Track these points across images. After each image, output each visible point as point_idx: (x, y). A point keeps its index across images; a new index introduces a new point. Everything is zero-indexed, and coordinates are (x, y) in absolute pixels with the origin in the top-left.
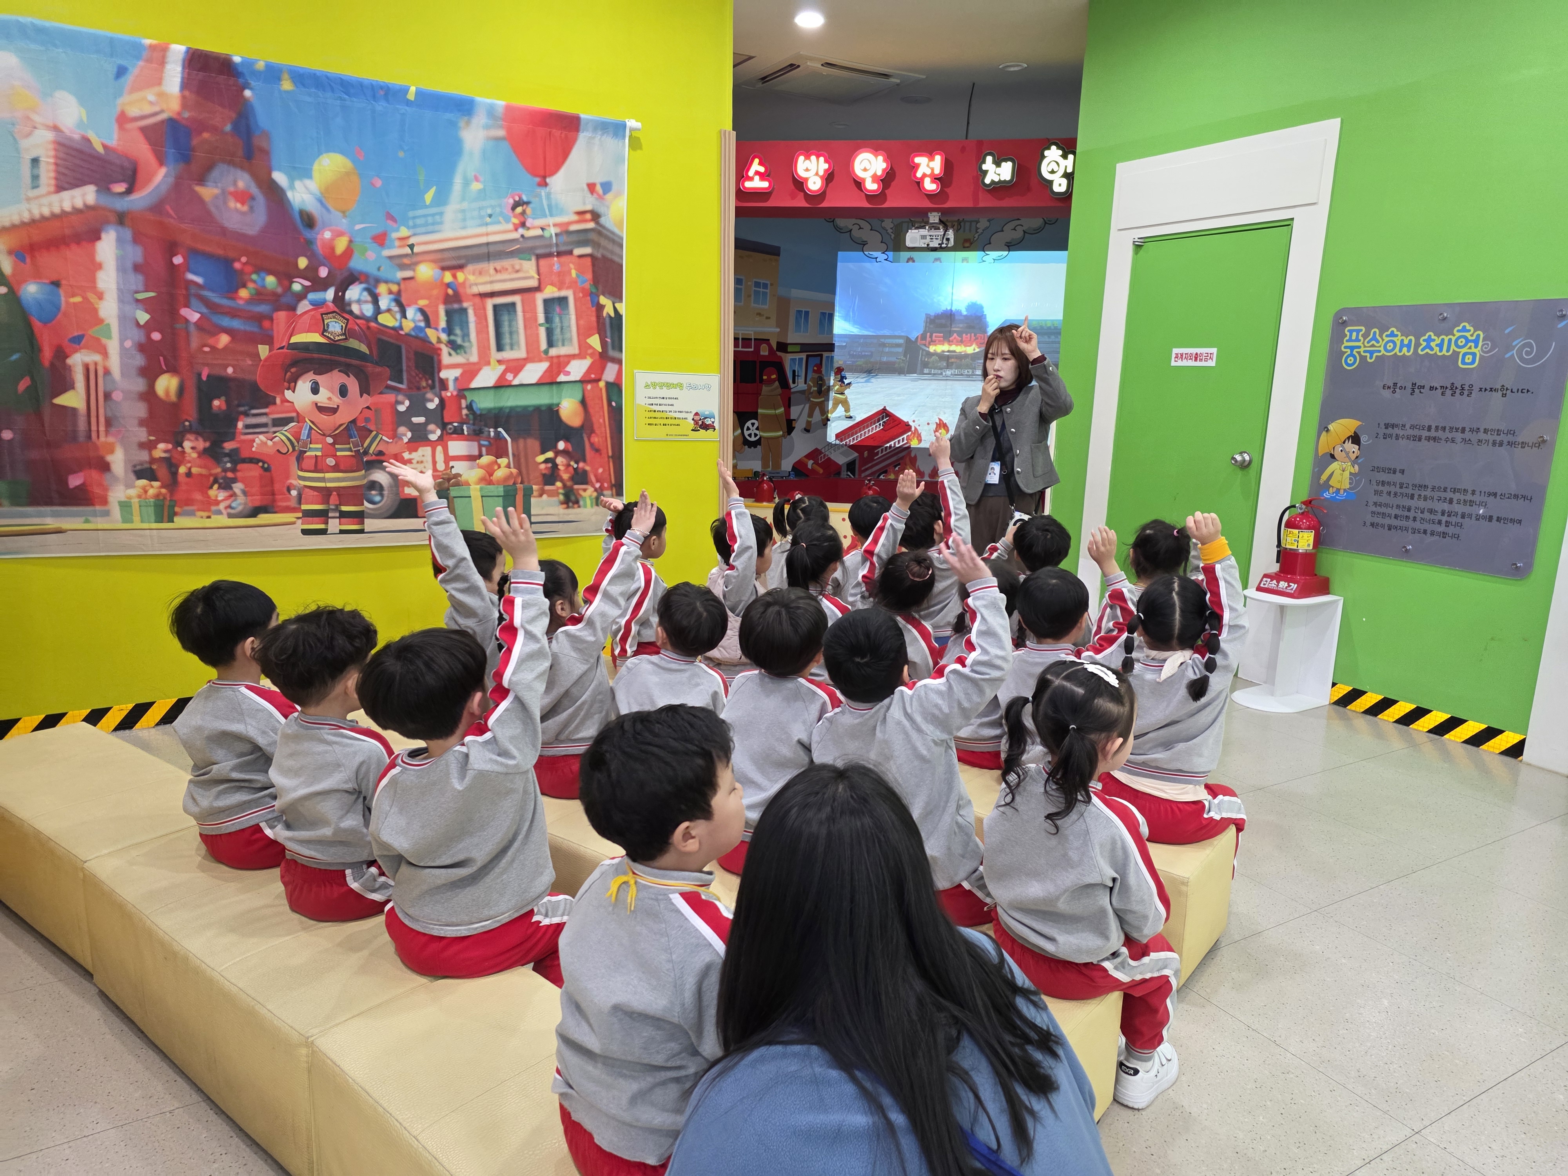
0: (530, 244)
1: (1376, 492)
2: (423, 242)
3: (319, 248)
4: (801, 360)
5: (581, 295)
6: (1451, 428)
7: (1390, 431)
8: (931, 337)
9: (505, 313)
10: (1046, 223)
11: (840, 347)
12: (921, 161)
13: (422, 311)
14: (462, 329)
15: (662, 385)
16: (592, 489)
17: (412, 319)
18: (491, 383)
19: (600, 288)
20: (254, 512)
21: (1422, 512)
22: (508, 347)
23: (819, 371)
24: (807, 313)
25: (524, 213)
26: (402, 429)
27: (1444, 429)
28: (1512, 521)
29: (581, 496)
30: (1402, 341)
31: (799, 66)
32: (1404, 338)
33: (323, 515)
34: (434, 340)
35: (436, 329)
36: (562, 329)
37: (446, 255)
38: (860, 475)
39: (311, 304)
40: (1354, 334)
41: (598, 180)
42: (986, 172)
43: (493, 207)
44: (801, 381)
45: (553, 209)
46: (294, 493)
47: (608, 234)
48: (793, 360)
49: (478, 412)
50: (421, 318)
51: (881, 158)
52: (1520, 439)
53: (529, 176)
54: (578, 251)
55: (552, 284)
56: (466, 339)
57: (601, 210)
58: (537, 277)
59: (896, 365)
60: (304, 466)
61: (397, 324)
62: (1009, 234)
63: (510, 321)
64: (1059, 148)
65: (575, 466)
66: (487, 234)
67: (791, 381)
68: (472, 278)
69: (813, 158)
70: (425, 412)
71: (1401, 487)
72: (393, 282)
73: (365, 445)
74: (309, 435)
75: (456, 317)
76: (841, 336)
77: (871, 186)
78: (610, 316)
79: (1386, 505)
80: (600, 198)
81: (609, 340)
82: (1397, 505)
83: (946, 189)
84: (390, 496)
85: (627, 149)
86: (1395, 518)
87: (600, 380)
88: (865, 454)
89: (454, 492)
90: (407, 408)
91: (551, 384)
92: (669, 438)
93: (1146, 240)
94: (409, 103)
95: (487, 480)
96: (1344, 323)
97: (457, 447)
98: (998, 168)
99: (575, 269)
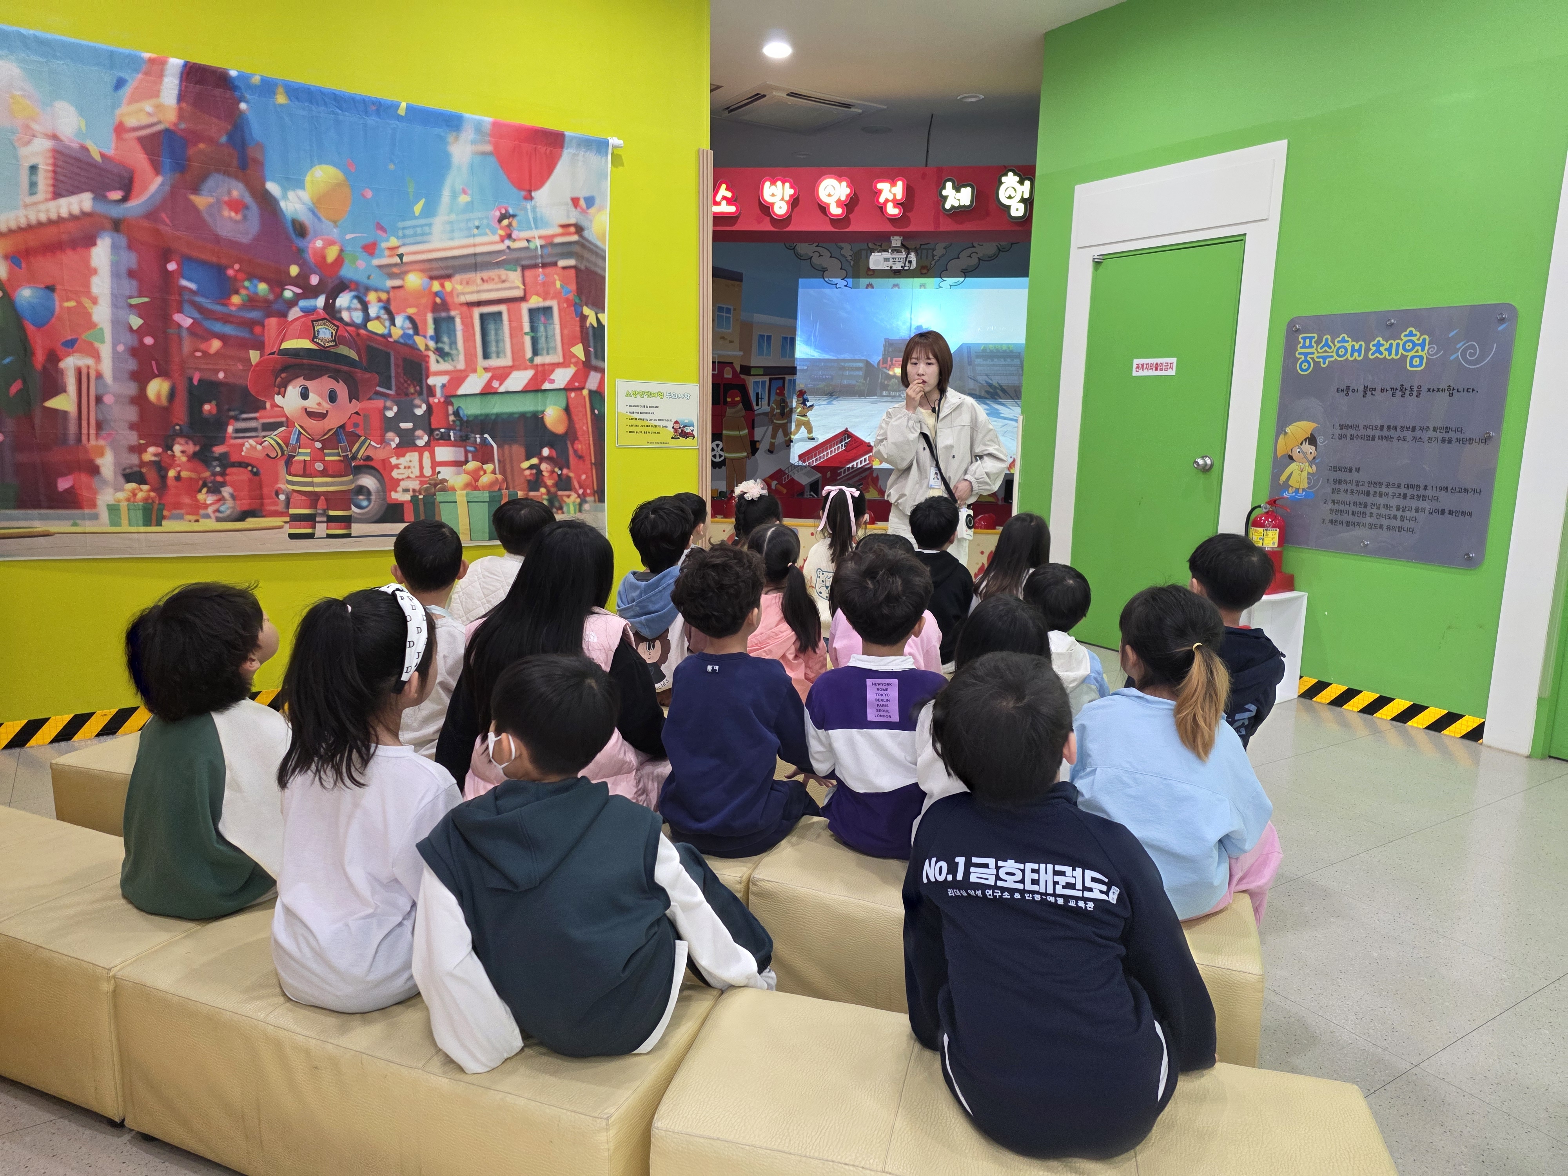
0: (515, 255)
1: (1334, 491)
2: (412, 252)
3: (310, 256)
4: (764, 383)
5: (565, 305)
6: (1402, 428)
7: (1344, 431)
8: (891, 361)
9: (492, 321)
10: (1000, 250)
11: (803, 370)
12: (884, 186)
13: (410, 319)
14: (449, 338)
15: (643, 394)
16: (576, 496)
17: (400, 327)
18: (477, 391)
19: (584, 298)
20: (242, 516)
21: (1378, 508)
22: (494, 355)
23: (781, 392)
24: (769, 337)
25: (510, 225)
26: (390, 435)
27: (1395, 428)
28: (1463, 513)
29: (565, 502)
30: (1353, 346)
31: (764, 96)
32: (1355, 343)
33: (310, 519)
34: (422, 347)
35: (425, 337)
36: (547, 338)
37: (434, 265)
39: (302, 311)
40: (1308, 341)
41: (581, 194)
42: (946, 198)
43: (480, 219)
44: (764, 402)
45: (538, 222)
46: (282, 497)
47: (592, 247)
48: (756, 383)
49: (465, 419)
50: (410, 326)
51: (844, 184)
52: (1467, 435)
53: (515, 190)
54: (562, 263)
55: (538, 295)
56: (453, 346)
57: (584, 223)
58: (523, 287)
59: (857, 388)
60: (293, 470)
61: (386, 331)
62: (965, 261)
64: (1016, 174)
65: (559, 472)
66: (475, 245)
67: (754, 403)
68: (459, 287)
69: (779, 183)
70: (413, 418)
71: (1357, 485)
72: (382, 291)
73: (354, 450)
75: (443, 325)
77: (836, 211)
78: (593, 327)
79: (1344, 503)
80: (584, 212)
81: (592, 349)
82: (1354, 503)
83: (909, 214)
84: (378, 500)
85: (609, 165)
86: (1353, 514)
87: (583, 388)
88: (829, 473)
89: (440, 497)
90: (395, 413)
91: (538, 391)
92: (650, 445)
93: (1106, 257)
94: (399, 118)
95: (472, 486)
96: (1297, 330)
97: (444, 453)
98: (958, 194)
99: (560, 280)
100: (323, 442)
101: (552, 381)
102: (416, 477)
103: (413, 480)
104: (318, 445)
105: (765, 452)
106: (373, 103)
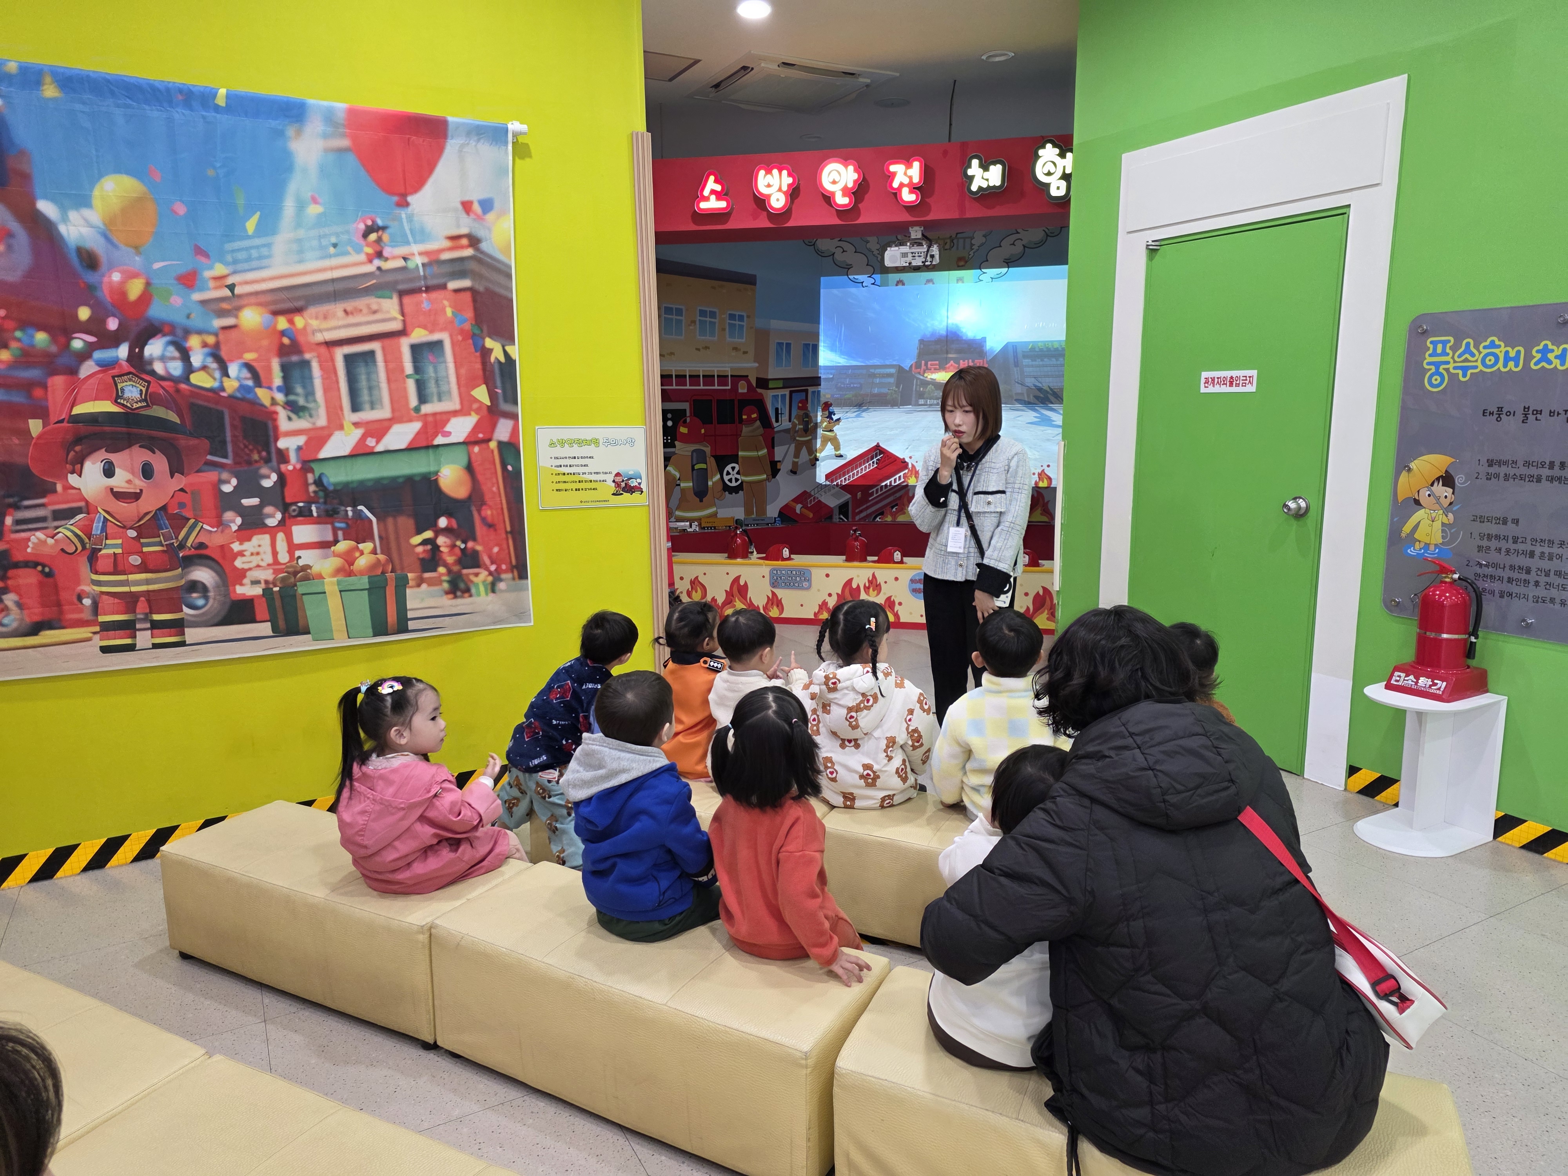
0: (390, 278)
1: (1480, 548)
2: (250, 281)
3: (105, 294)
4: (784, 396)
5: (460, 338)
7: (1495, 469)
8: (926, 364)
9: (362, 364)
10: (1047, 235)
11: (827, 379)
12: (897, 169)
13: (248, 366)
14: (304, 387)
15: (572, 443)
17: (236, 378)
18: (346, 452)
19: (485, 328)
20: (34, 629)
21: (1547, 574)
22: (367, 406)
24: (788, 345)
25: (379, 240)
26: (229, 515)
30: (1507, 353)
31: (752, 69)
32: (1509, 349)
34: (267, 402)
35: (270, 388)
36: (437, 381)
37: (278, 296)
38: (854, 518)
39: (98, 365)
40: (1440, 348)
41: (475, 196)
42: (972, 178)
43: (337, 235)
44: (785, 418)
45: (418, 234)
46: (87, 602)
47: (492, 262)
48: (776, 397)
49: (331, 488)
50: (249, 375)
51: (851, 168)
53: (383, 195)
54: (452, 285)
55: (421, 326)
56: (310, 398)
57: (480, 233)
58: (401, 318)
59: (888, 397)
61: (216, 384)
62: (1007, 249)
63: (368, 374)
64: (1055, 145)
66: (332, 269)
67: (773, 420)
68: (314, 323)
69: (775, 172)
70: (260, 492)
71: (1515, 542)
72: (209, 333)
73: (181, 537)
74: (104, 528)
75: (294, 372)
76: (827, 368)
77: (842, 200)
78: (499, 362)
79: (1495, 566)
80: (479, 218)
81: (499, 391)
82: (1511, 566)
83: (927, 200)
84: (218, 597)
85: (511, 158)
86: (1508, 582)
87: (490, 440)
88: (859, 495)
89: (301, 588)
90: (235, 487)
91: (427, 447)
92: (584, 505)
93: (1163, 243)
94: (217, 108)
95: (347, 569)
96: (1425, 332)
97: (303, 533)
98: (986, 173)
99: (450, 306)
100: (138, 529)
101: (448, 434)
102: (269, 565)
103: (264, 568)
104: (132, 533)
105: (787, 473)
106: (180, 91)
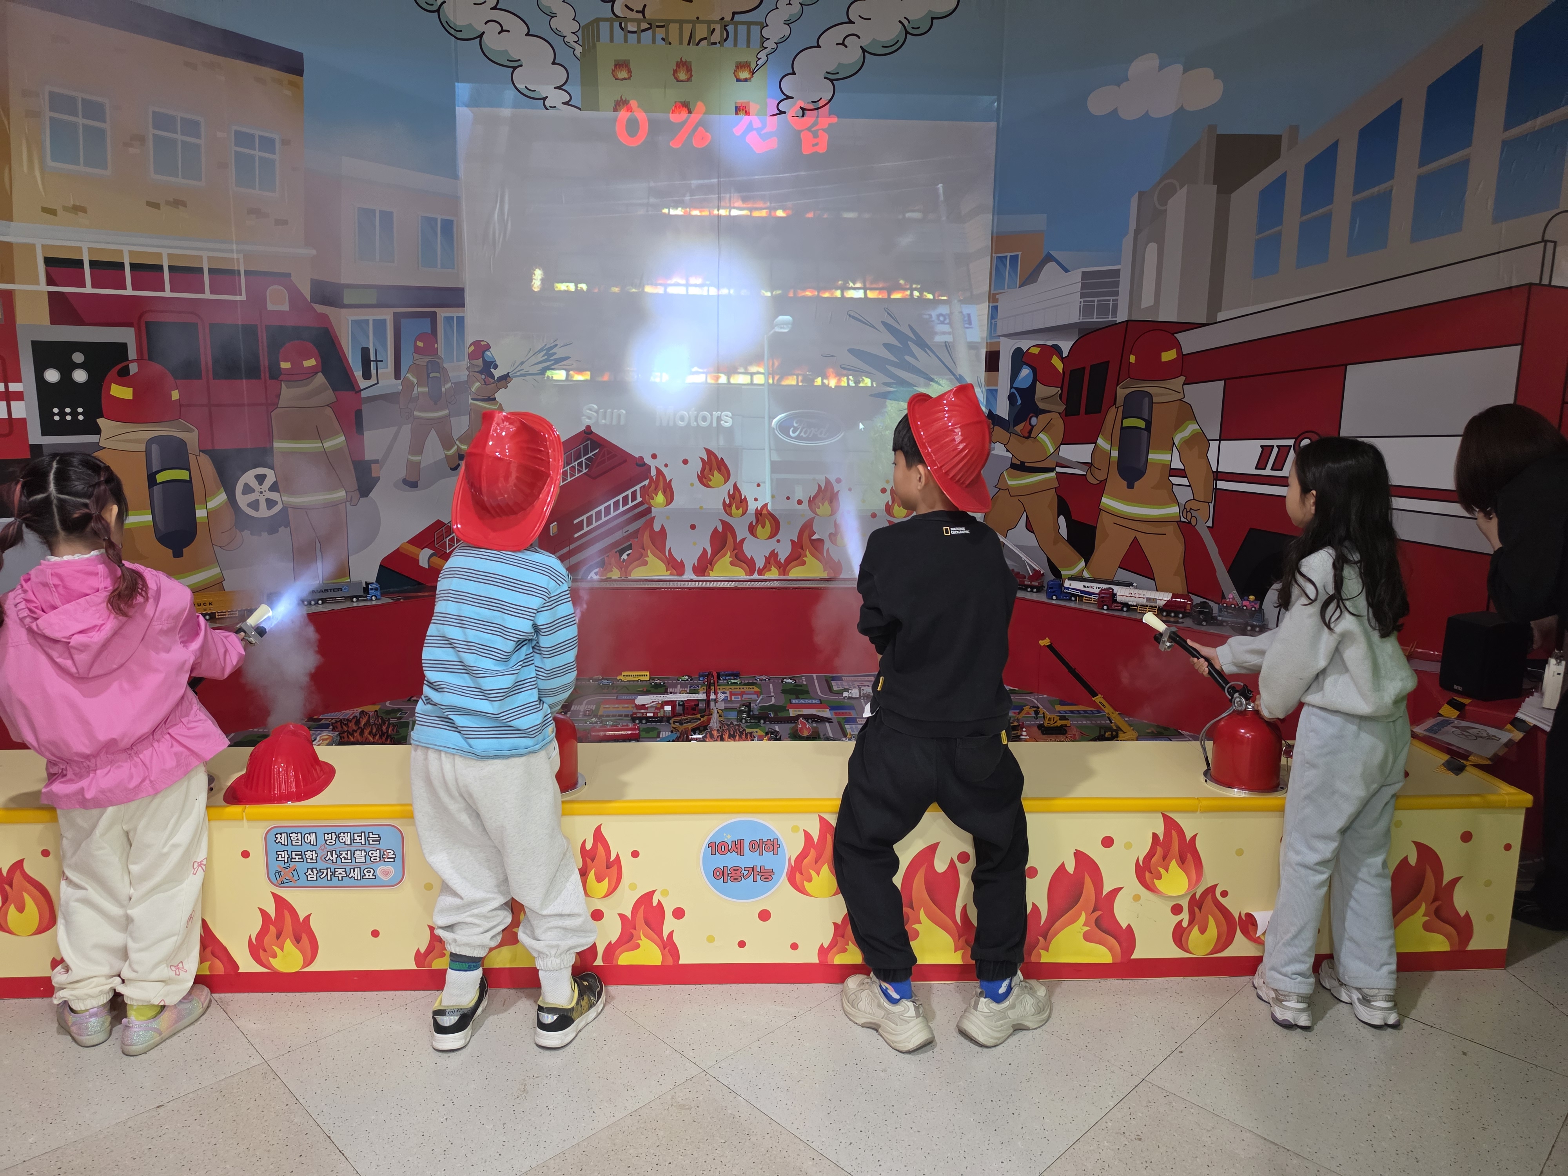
4: (380, 325)
10: (907, 33)
11: (478, 295)
24: (387, 216)
44: (387, 369)
48: (360, 325)
67: (358, 374)
76: (479, 272)
